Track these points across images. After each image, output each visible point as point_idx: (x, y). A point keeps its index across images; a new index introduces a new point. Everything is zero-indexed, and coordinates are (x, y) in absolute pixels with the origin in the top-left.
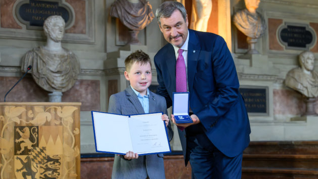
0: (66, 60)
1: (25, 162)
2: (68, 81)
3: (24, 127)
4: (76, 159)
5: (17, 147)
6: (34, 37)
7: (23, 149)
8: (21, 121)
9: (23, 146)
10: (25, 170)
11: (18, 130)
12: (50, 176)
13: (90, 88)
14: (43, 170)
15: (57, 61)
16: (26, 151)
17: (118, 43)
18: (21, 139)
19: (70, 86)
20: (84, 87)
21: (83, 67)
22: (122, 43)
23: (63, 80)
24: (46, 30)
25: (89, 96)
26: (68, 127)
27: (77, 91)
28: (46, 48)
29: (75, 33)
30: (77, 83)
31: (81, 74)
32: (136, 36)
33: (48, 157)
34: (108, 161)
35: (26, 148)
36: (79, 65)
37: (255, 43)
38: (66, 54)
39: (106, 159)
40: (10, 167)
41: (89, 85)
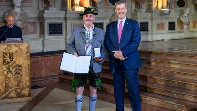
0: (22, 15)
1: (8, 67)
2: (23, 24)
3: (7, 53)
4: (29, 65)
5: (4, 61)
6: (9, 5)
7: (7, 62)
8: (5, 51)
9: (6, 61)
10: (8, 70)
11: (4, 54)
12: (18, 72)
13: (32, 25)
14: (15, 70)
15: (19, 15)
16: (8, 63)
17: (44, 6)
18: (6, 58)
19: (24, 25)
20: (30, 24)
21: (29, 17)
22: (45, 6)
23: (21, 23)
24: (14, 2)
25: (32, 28)
26: (25, 53)
27: (27, 26)
28: (14, 10)
29: (25, 2)
30: (27, 23)
31: (28, 20)
32: (51, 3)
33: (17, 65)
34: (41, 57)
35: (8, 61)
36: (28, 16)
37: (99, 5)
38: (22, 12)
39: (40, 56)
40: (2, 69)
41: (32, 24)
